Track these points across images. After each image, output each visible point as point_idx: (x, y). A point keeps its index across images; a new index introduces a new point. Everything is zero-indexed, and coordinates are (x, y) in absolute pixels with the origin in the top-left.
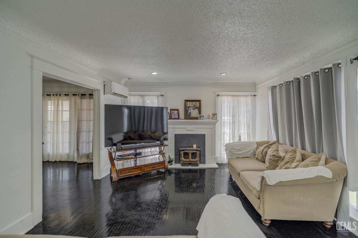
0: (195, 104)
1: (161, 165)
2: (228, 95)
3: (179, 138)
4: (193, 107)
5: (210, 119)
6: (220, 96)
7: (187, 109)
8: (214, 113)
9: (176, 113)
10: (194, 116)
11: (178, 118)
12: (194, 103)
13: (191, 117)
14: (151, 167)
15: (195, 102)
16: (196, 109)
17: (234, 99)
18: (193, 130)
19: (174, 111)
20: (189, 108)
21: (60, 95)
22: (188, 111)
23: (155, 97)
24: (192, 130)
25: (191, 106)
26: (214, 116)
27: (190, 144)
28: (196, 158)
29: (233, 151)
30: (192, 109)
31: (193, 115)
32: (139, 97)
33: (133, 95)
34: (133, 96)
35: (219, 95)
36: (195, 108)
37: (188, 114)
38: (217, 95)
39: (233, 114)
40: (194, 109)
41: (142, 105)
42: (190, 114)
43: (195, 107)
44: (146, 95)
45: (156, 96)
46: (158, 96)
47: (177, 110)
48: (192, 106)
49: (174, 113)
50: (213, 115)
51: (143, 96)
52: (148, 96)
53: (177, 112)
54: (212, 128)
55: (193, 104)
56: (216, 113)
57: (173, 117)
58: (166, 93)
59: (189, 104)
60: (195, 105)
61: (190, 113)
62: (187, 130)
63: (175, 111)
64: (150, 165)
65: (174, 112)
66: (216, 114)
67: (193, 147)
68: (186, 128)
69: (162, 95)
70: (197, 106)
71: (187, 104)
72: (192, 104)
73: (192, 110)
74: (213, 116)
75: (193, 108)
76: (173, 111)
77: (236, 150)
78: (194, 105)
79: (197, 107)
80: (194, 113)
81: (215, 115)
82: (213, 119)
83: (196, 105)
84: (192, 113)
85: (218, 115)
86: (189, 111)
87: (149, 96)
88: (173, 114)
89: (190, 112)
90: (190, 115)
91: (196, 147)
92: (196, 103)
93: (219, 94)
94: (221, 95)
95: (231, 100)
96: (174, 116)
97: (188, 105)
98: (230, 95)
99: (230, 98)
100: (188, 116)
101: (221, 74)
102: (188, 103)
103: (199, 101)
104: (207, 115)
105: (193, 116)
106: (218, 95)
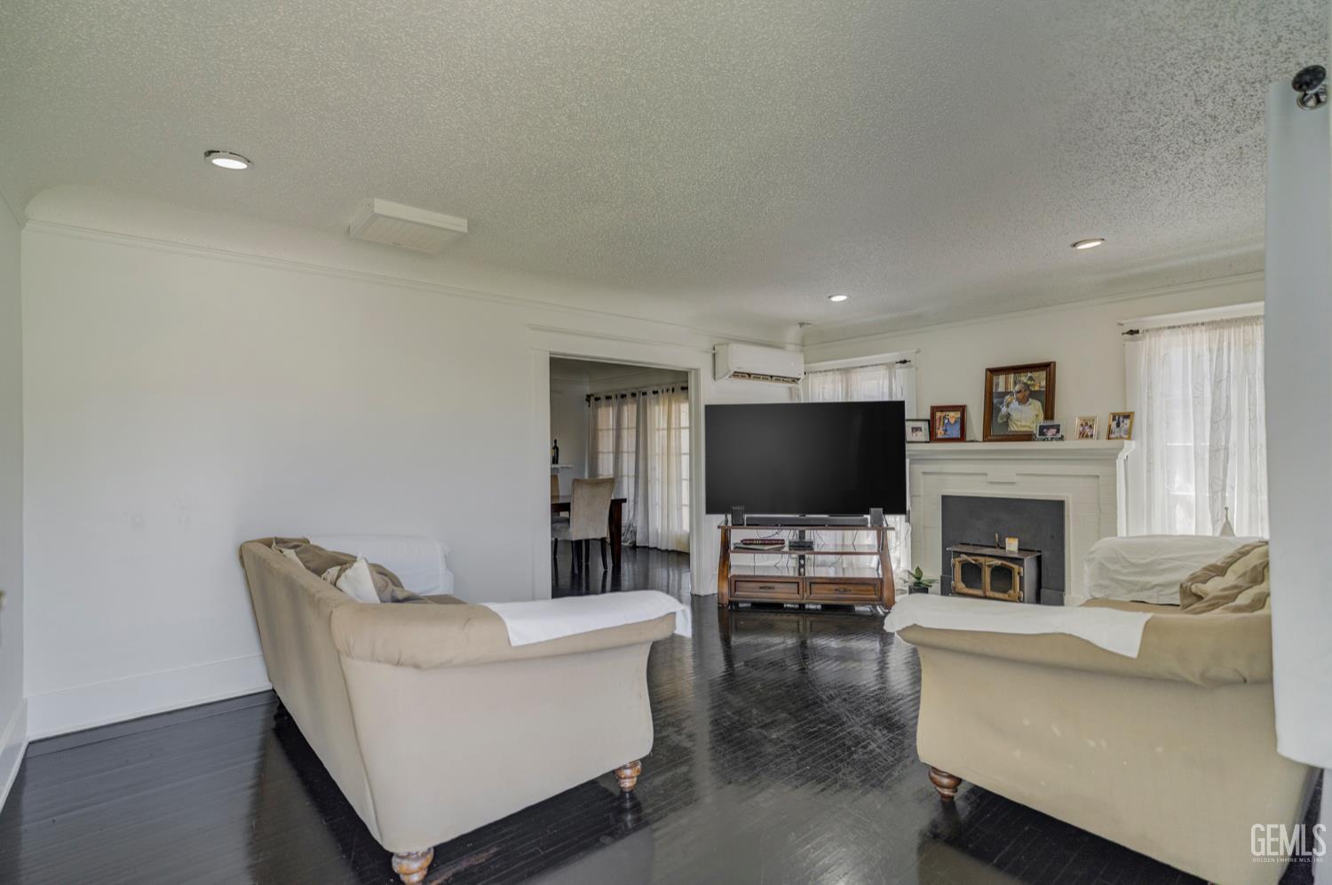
0: (1031, 378)
1: (869, 591)
2: (1188, 325)
3: (956, 510)
4: (1019, 392)
5: (1092, 436)
6: (1144, 337)
7: (995, 401)
8: (1119, 409)
9: (952, 421)
10: (1023, 429)
11: (962, 438)
12: (1024, 378)
13: (1011, 431)
14: (830, 590)
15: (1029, 374)
16: (1030, 400)
17: (1220, 342)
18: (1013, 483)
19: (948, 413)
20: (1004, 397)
21: (673, 390)
22: (999, 410)
23: (883, 372)
24: (1012, 481)
25: (1011, 388)
26: (1118, 425)
27: (997, 536)
28: (1011, 589)
29: (1116, 571)
30: (1014, 401)
31: (1019, 423)
32: (838, 377)
33: (820, 372)
34: (819, 374)
35: (1137, 332)
36: (1027, 395)
37: (1000, 421)
38: (1128, 330)
39: (1215, 410)
40: (1023, 401)
41: (844, 401)
42: (1005, 420)
43: (1028, 392)
44: (856, 368)
45: (885, 367)
46: (890, 366)
47: (962, 409)
48: (1017, 388)
49: (946, 421)
50: (1114, 419)
51: (846, 371)
52: (861, 369)
53: (958, 415)
54: (1098, 477)
55: (1020, 381)
56: (1129, 410)
57: (940, 433)
58: (918, 352)
59: (1001, 381)
60: (1029, 383)
61: (1008, 416)
62: (991, 483)
63: (952, 414)
64: (827, 581)
65: (944, 417)
66: (1127, 416)
67: (1005, 548)
68: (986, 474)
69: (903, 360)
70: (1037, 388)
71: (997, 385)
72: (1015, 383)
73: (1015, 404)
74: (1114, 424)
75: (1020, 395)
76: (944, 414)
77: (1134, 565)
78: (1025, 384)
79: (1040, 391)
80: (1026, 416)
81: (1121, 419)
82: (1112, 436)
83: (1034, 385)
84: (1015, 415)
85: (1136, 418)
86: (1004, 410)
87: (866, 369)
88: (942, 423)
89: (1009, 414)
90: (1006, 424)
91: (1019, 549)
92: (1035, 375)
93: (1134, 329)
94: (1147, 331)
95: (1205, 346)
96: (946, 431)
97: (1001, 389)
98: (1197, 324)
99: (1202, 338)
100: (997, 428)
101: (1074, 245)
102: (1001, 379)
103: (1048, 367)
104: (1077, 422)
105: (1017, 429)
106: (1132, 332)
